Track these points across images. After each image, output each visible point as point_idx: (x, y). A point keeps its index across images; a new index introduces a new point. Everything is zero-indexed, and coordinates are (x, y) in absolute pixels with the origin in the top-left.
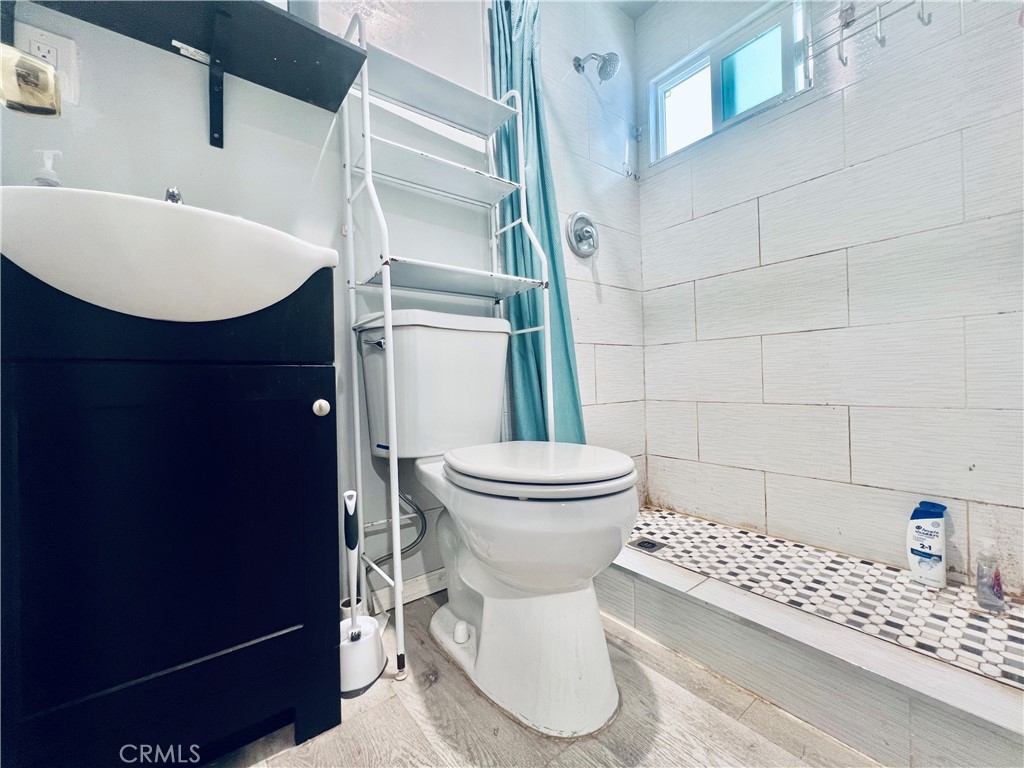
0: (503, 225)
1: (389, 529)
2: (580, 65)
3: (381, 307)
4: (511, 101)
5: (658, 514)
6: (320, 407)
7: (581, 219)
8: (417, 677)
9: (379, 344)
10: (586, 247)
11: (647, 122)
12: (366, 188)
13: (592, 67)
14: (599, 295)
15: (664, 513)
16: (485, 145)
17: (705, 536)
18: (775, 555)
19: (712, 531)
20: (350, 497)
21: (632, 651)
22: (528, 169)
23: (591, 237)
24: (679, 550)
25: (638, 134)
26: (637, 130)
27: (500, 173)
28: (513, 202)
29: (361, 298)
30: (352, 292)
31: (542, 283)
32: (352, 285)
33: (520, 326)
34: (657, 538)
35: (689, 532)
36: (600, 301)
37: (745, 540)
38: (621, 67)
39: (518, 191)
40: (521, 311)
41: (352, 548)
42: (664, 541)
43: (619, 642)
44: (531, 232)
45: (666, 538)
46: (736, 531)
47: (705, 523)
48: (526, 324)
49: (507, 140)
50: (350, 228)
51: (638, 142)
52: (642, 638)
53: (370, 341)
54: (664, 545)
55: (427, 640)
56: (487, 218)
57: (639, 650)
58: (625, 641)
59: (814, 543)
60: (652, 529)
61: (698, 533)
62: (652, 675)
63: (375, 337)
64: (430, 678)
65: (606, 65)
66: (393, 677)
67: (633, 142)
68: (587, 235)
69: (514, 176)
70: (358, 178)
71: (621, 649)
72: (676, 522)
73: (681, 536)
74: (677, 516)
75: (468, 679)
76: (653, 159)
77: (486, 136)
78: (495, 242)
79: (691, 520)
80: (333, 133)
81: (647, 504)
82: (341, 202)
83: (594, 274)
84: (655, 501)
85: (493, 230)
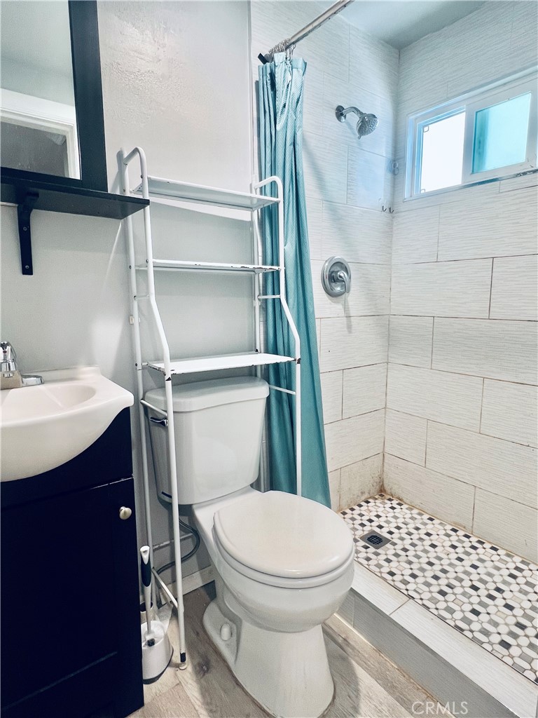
0: (265, 293)
2: (342, 114)
5: (389, 504)
6: (125, 512)
7: (339, 263)
8: (194, 667)
9: (163, 423)
10: (338, 288)
11: (404, 157)
14: (349, 327)
15: (395, 503)
16: (252, 216)
17: (423, 531)
18: (473, 559)
19: (429, 527)
20: (145, 552)
21: (349, 650)
22: (287, 248)
23: (344, 281)
24: (399, 547)
25: (395, 167)
26: (395, 165)
30: (140, 373)
31: (295, 360)
32: (139, 367)
34: (384, 533)
35: (411, 528)
36: (350, 332)
37: (454, 538)
39: (278, 273)
41: (147, 586)
42: (388, 536)
43: (340, 640)
44: (288, 314)
45: (391, 533)
46: (449, 527)
47: (426, 517)
49: (269, 214)
50: (136, 319)
52: (359, 638)
54: (388, 541)
55: (201, 633)
56: (251, 281)
57: (353, 648)
58: (345, 639)
60: (382, 521)
61: (417, 529)
62: (360, 672)
63: (160, 416)
64: (203, 668)
65: (366, 124)
66: (177, 666)
68: (340, 279)
70: (142, 273)
71: (343, 649)
72: (403, 513)
73: (404, 531)
74: (404, 507)
75: (230, 671)
76: (407, 195)
77: (251, 210)
78: (257, 304)
79: (415, 511)
80: (119, 238)
81: (381, 491)
82: (129, 298)
83: (346, 308)
84: (389, 491)
85: (257, 293)
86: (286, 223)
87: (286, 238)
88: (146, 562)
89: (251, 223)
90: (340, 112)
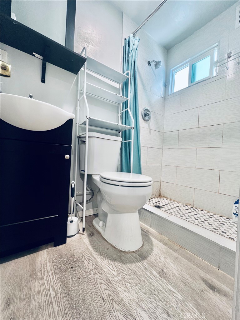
0: (123, 110)
1: (83, 195)
2: (150, 64)
3: (85, 131)
4: (127, 74)
5: (163, 199)
6: (67, 157)
7: (147, 110)
8: (88, 234)
9: (84, 141)
10: (147, 118)
11: (169, 82)
12: (84, 97)
13: (153, 64)
14: (150, 133)
15: (164, 199)
16: (119, 86)
17: (175, 206)
18: (195, 212)
19: (178, 205)
20: (73, 183)
21: (149, 233)
22: (131, 94)
23: (149, 115)
24: (167, 209)
25: (166, 85)
26: (166, 84)
27: (123, 95)
28: (126, 103)
29: (80, 128)
30: (78, 126)
31: (132, 128)
32: (78, 124)
33: (125, 140)
34: (161, 205)
35: (171, 204)
36: (150, 135)
37: (187, 208)
38: (162, 65)
39: (127, 100)
40: (126, 135)
41: (73, 197)
42: (163, 206)
43: (145, 231)
44: (130, 113)
46: (185, 205)
47: (176, 202)
48: (127, 139)
49: (126, 85)
50: (78, 108)
51: (166, 88)
52: (152, 230)
53: (82, 140)
54: (163, 207)
55: (91, 226)
56: (118, 108)
57: (150, 233)
58: (147, 231)
59: (207, 210)
60: (160, 203)
61: (173, 205)
62: (153, 239)
63: (83, 139)
64: (91, 235)
65: (157, 64)
66: (81, 234)
67: (164, 87)
68: (148, 114)
69: (127, 96)
70: (82, 94)
71: (146, 233)
72: (167, 201)
73: (168, 205)
74: (168, 200)
75: (101, 236)
76: (170, 93)
77: (119, 83)
78: (120, 115)
79: (172, 201)
80: (75, 80)
81: (160, 196)
82: (76, 100)
83: (149, 126)
84: (162, 195)
85: (120, 111)
86: (131, 86)
87: (131, 91)
88: (73, 187)
89: (119, 89)
90: (149, 63)
